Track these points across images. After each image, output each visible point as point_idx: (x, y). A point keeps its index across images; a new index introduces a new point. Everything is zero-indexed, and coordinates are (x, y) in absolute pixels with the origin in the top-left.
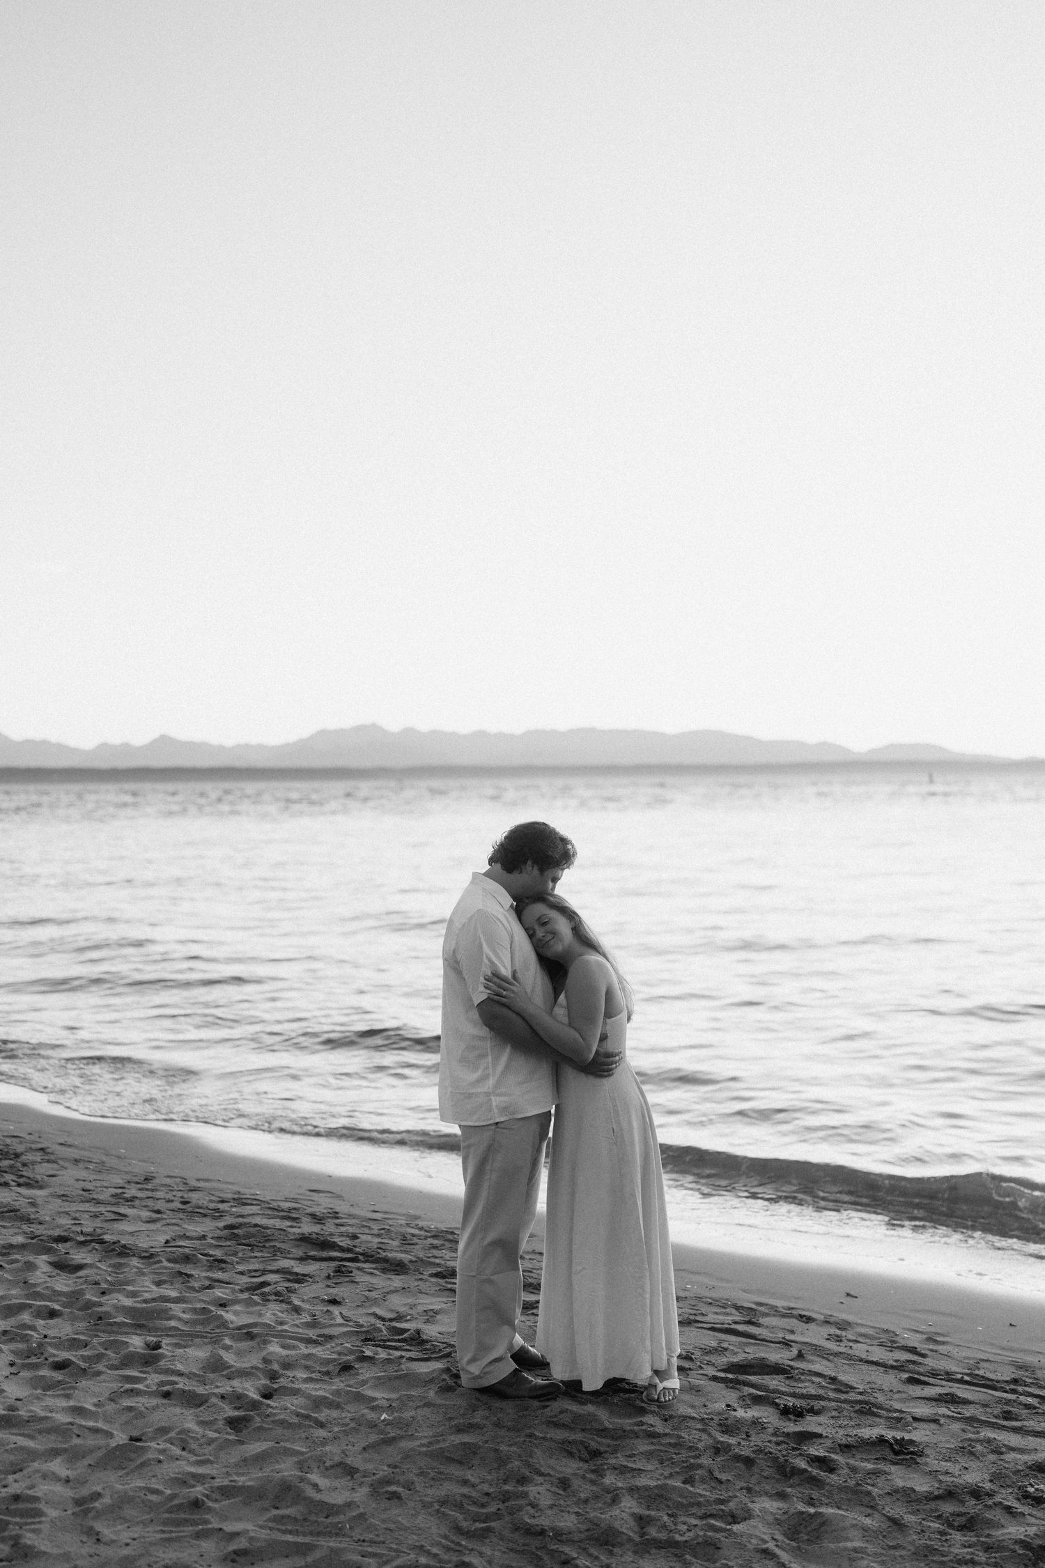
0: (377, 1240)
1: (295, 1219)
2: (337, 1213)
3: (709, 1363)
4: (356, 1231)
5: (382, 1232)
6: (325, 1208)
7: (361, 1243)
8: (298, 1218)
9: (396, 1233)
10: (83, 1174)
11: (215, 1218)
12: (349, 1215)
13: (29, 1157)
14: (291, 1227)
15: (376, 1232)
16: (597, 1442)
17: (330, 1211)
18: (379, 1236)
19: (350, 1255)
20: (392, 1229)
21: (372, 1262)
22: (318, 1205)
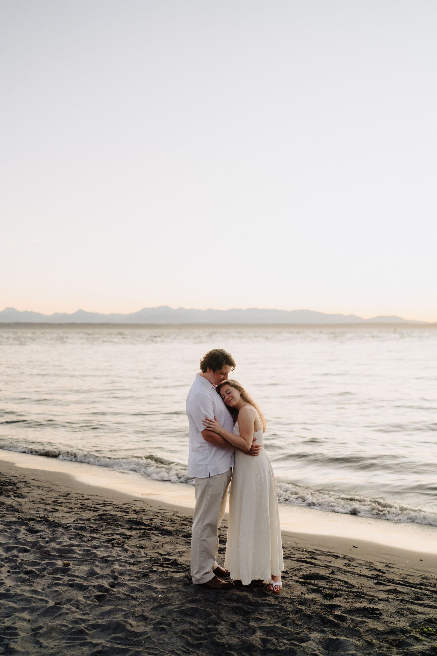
2: (144, 510)
3: (295, 575)
4: (152, 518)
5: (163, 518)
6: (140, 508)
7: (154, 522)
8: (128, 512)
9: (168, 519)
10: (41, 492)
12: (150, 511)
13: (19, 485)
14: (125, 515)
15: (160, 518)
16: (248, 608)
17: (142, 509)
18: (161, 520)
19: (149, 528)
20: (167, 517)
21: (158, 531)
22: (137, 506)
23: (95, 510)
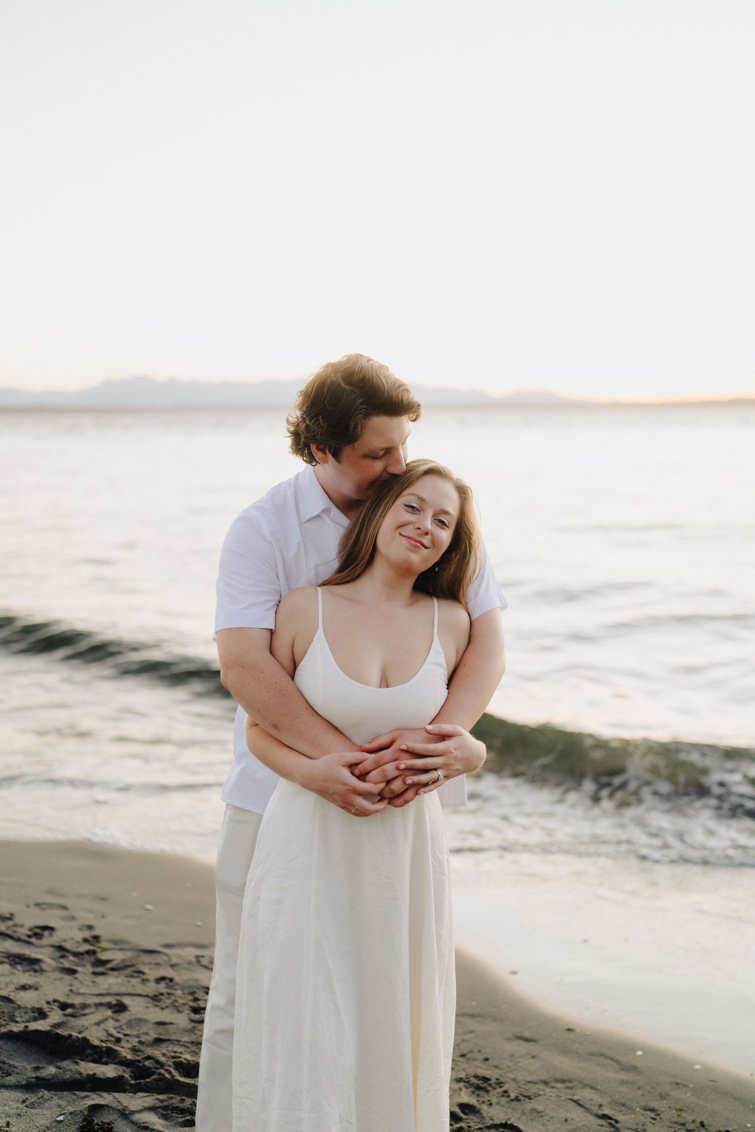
0: (155, 1014)
1: (32, 963)
2: (96, 938)
4: (123, 990)
5: (162, 987)
7: (130, 1024)
8: (36, 961)
9: (183, 988)
12: (115, 942)
14: (24, 988)
15: (152, 988)
17: (88, 934)
18: (156, 998)
19: (109, 1071)
20: (177, 979)
21: (148, 1089)
22: (73, 918)
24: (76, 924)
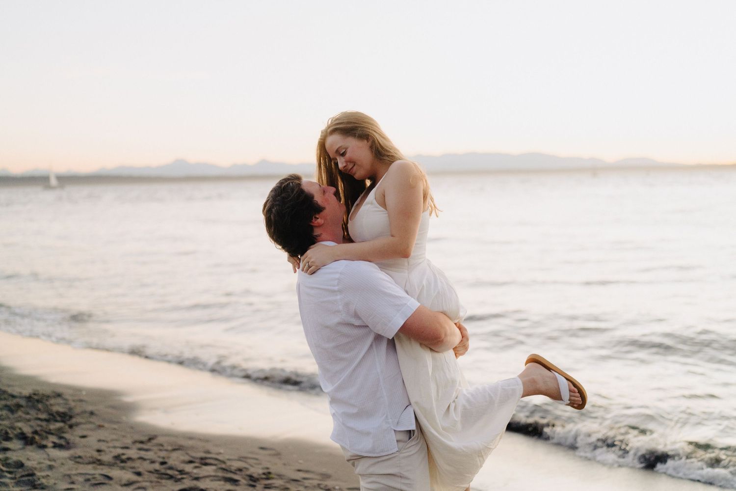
11: (178, 480)
22: (260, 464)
23: (180, 477)
24: (260, 467)
